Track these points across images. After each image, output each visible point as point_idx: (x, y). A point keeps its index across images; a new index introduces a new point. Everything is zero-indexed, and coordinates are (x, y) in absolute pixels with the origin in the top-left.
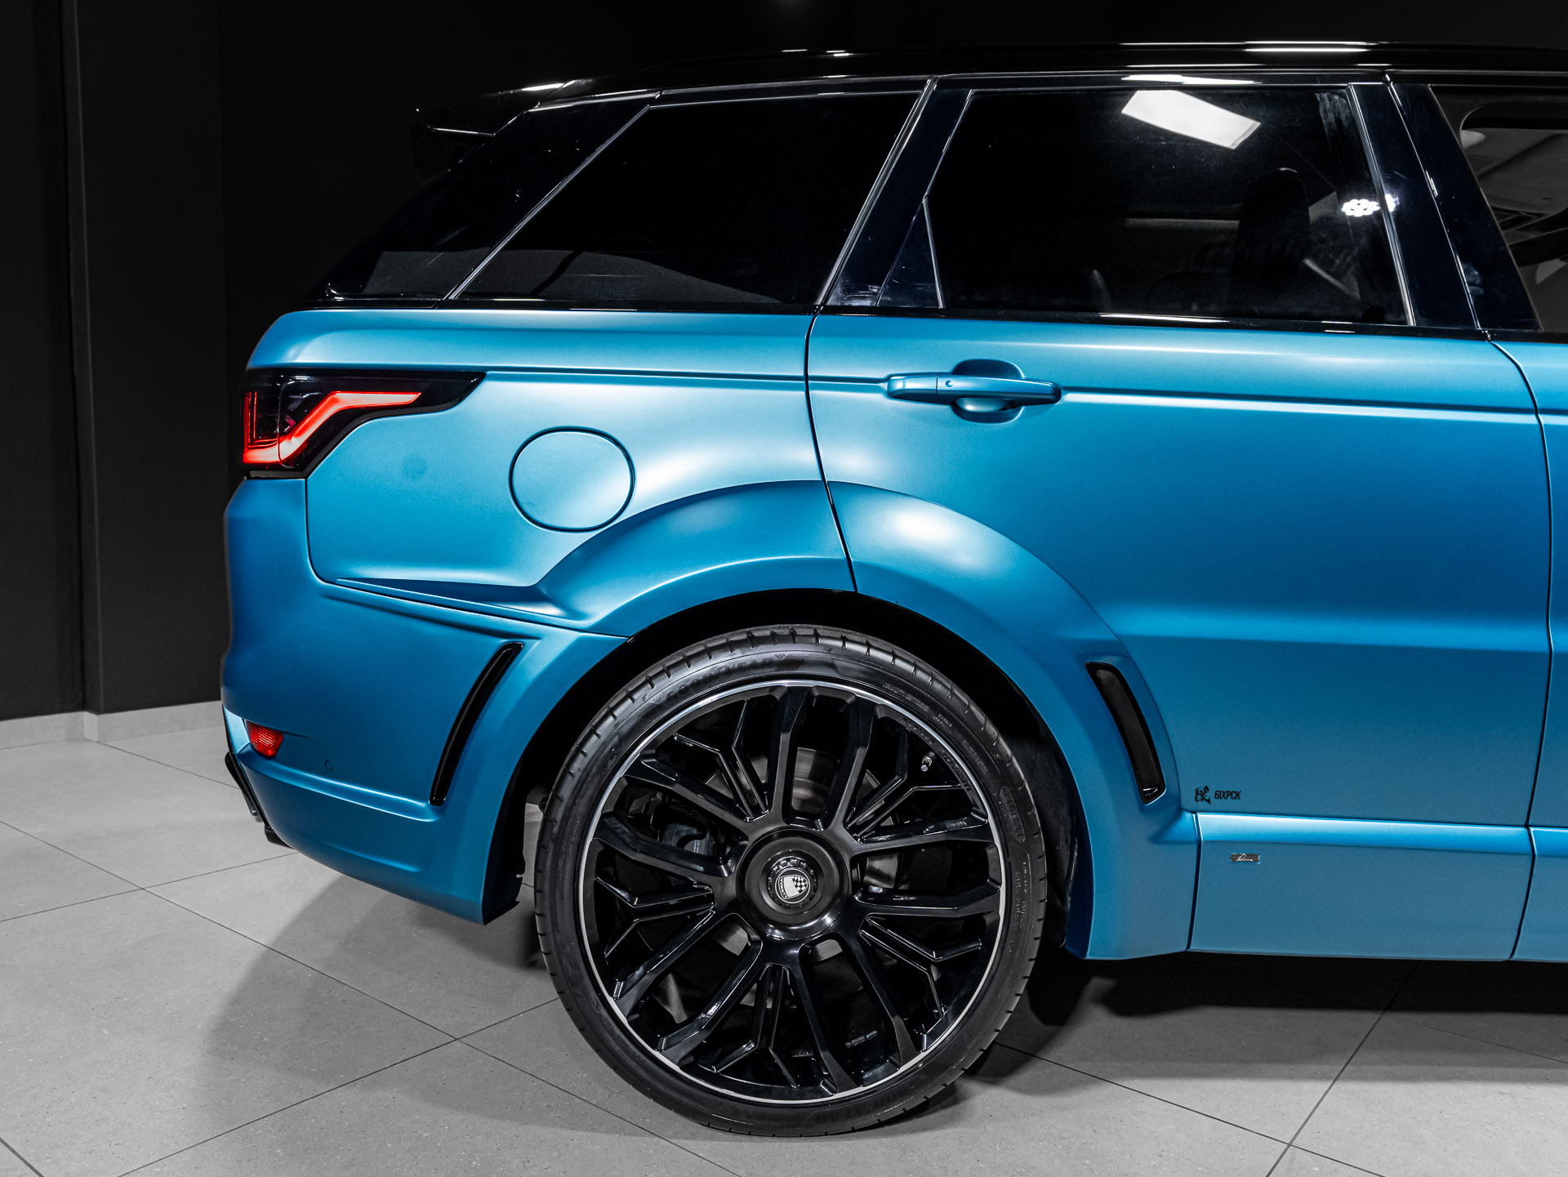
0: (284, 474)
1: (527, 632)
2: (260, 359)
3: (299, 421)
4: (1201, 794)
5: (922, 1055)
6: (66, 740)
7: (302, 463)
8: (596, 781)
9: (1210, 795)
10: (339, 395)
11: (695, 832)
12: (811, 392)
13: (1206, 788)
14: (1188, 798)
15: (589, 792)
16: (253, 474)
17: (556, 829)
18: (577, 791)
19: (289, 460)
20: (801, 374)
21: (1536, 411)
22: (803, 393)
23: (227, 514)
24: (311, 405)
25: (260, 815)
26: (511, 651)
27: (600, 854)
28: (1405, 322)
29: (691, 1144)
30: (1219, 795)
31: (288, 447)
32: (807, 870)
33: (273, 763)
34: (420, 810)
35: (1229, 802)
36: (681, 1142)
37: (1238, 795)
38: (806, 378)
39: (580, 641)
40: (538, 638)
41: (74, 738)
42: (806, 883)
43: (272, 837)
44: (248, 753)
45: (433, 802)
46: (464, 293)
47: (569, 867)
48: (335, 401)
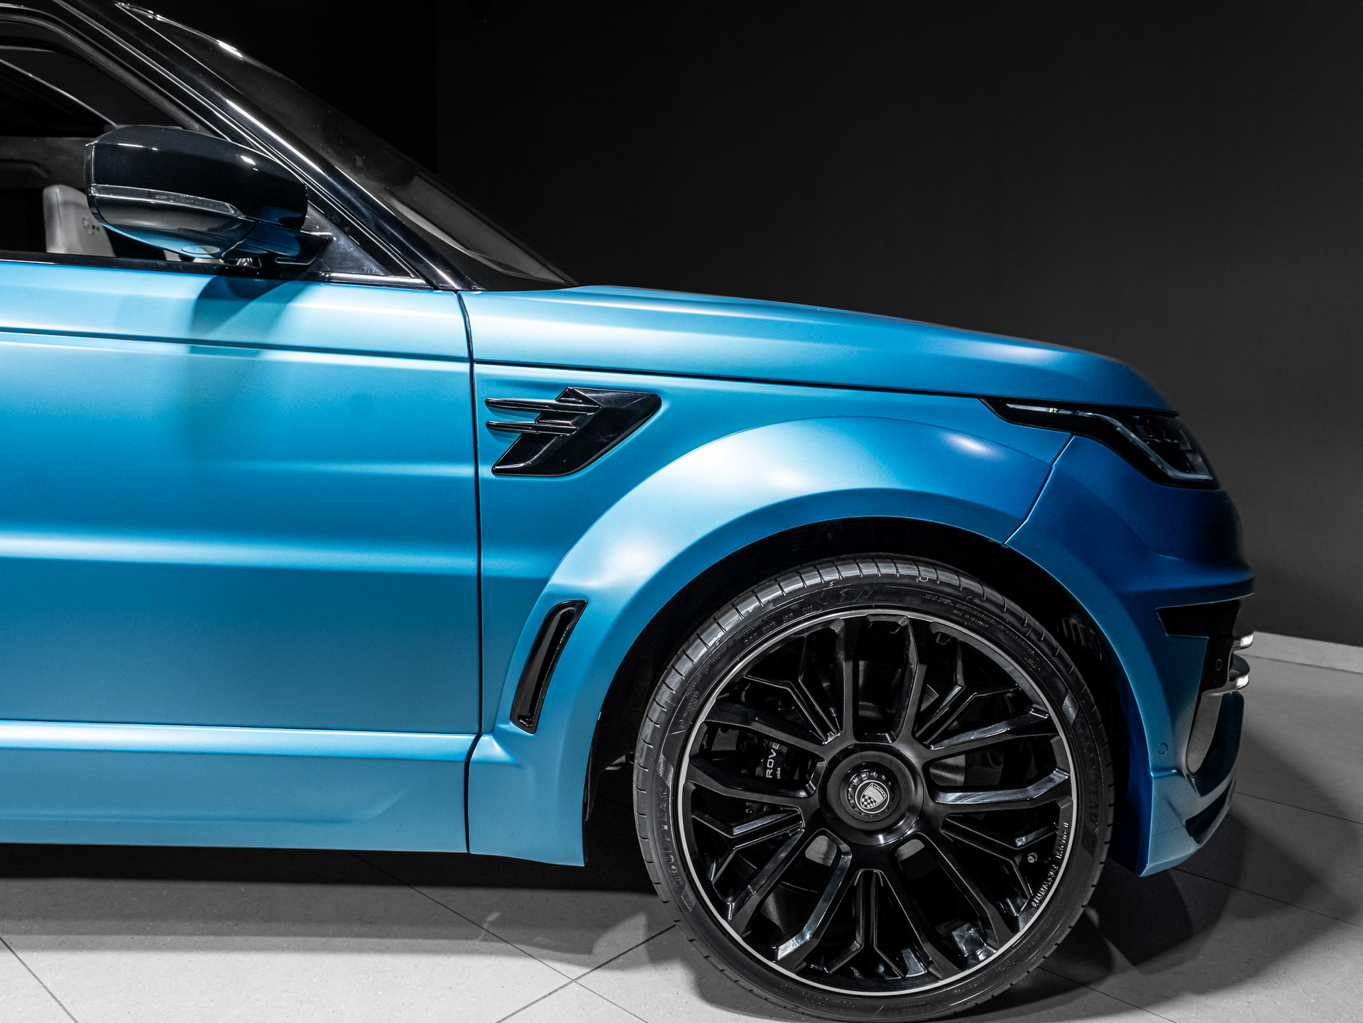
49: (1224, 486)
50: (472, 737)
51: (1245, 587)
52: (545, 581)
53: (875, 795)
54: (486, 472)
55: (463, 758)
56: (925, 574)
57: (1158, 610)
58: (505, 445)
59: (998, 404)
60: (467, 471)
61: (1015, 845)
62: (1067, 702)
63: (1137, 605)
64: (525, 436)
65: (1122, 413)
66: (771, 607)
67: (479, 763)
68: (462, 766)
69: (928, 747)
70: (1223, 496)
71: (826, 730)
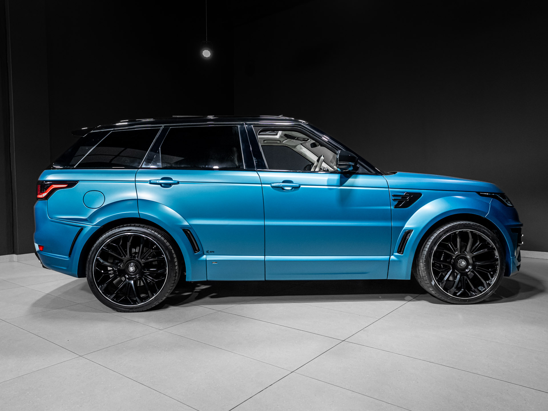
0: (43, 200)
1: (84, 226)
2: (40, 179)
3: (46, 190)
4: (207, 252)
5: (154, 297)
6: (9, 262)
7: (46, 198)
8: (95, 251)
9: (209, 252)
10: (53, 185)
11: (119, 261)
12: (136, 183)
13: (208, 251)
14: (205, 252)
15: (94, 253)
16: (39, 200)
17: (89, 260)
18: (92, 253)
19: (44, 197)
20: (134, 180)
21: (261, 184)
22: (135, 183)
23: (35, 207)
24: (48, 187)
25: (39, 259)
26: (82, 229)
27: (97, 264)
28: (243, 168)
29: (114, 314)
30: (211, 252)
31: (44, 195)
32: (134, 266)
33: (42, 252)
34: (66, 258)
35: (212, 253)
36: (112, 313)
37: (214, 252)
38: (135, 181)
39: (92, 227)
40: (86, 227)
41: (11, 261)
42: (134, 268)
43: (44, 267)
44: (39, 251)
45: (69, 256)
46: (76, 167)
47: (91, 266)
48: (53, 186)
49: (515, 207)
50: (389, 256)
51: (522, 225)
52: (403, 227)
53: (464, 263)
54: (392, 208)
55: (388, 260)
56: (472, 223)
57: (511, 228)
58: (396, 203)
59: (478, 193)
60: (389, 208)
61: (489, 270)
62: (497, 244)
63: (507, 227)
64: (399, 201)
65: (498, 194)
66: (446, 229)
67: (391, 261)
68: (388, 261)
69: (473, 254)
70: (514, 209)
71: (455, 251)
